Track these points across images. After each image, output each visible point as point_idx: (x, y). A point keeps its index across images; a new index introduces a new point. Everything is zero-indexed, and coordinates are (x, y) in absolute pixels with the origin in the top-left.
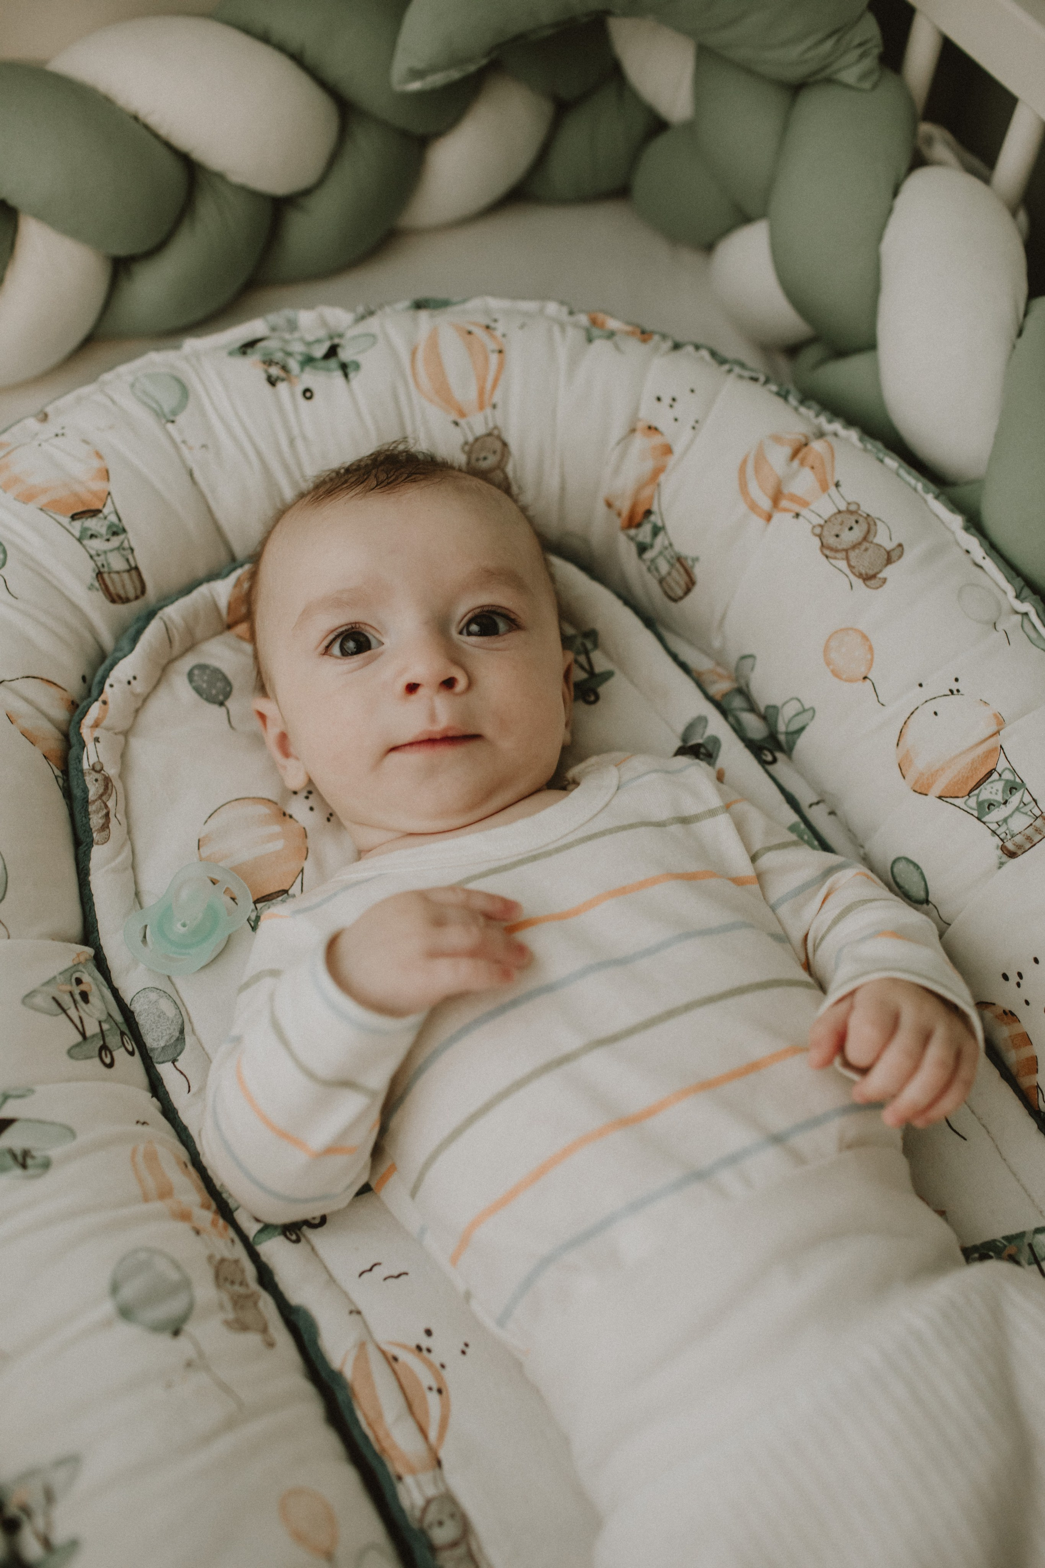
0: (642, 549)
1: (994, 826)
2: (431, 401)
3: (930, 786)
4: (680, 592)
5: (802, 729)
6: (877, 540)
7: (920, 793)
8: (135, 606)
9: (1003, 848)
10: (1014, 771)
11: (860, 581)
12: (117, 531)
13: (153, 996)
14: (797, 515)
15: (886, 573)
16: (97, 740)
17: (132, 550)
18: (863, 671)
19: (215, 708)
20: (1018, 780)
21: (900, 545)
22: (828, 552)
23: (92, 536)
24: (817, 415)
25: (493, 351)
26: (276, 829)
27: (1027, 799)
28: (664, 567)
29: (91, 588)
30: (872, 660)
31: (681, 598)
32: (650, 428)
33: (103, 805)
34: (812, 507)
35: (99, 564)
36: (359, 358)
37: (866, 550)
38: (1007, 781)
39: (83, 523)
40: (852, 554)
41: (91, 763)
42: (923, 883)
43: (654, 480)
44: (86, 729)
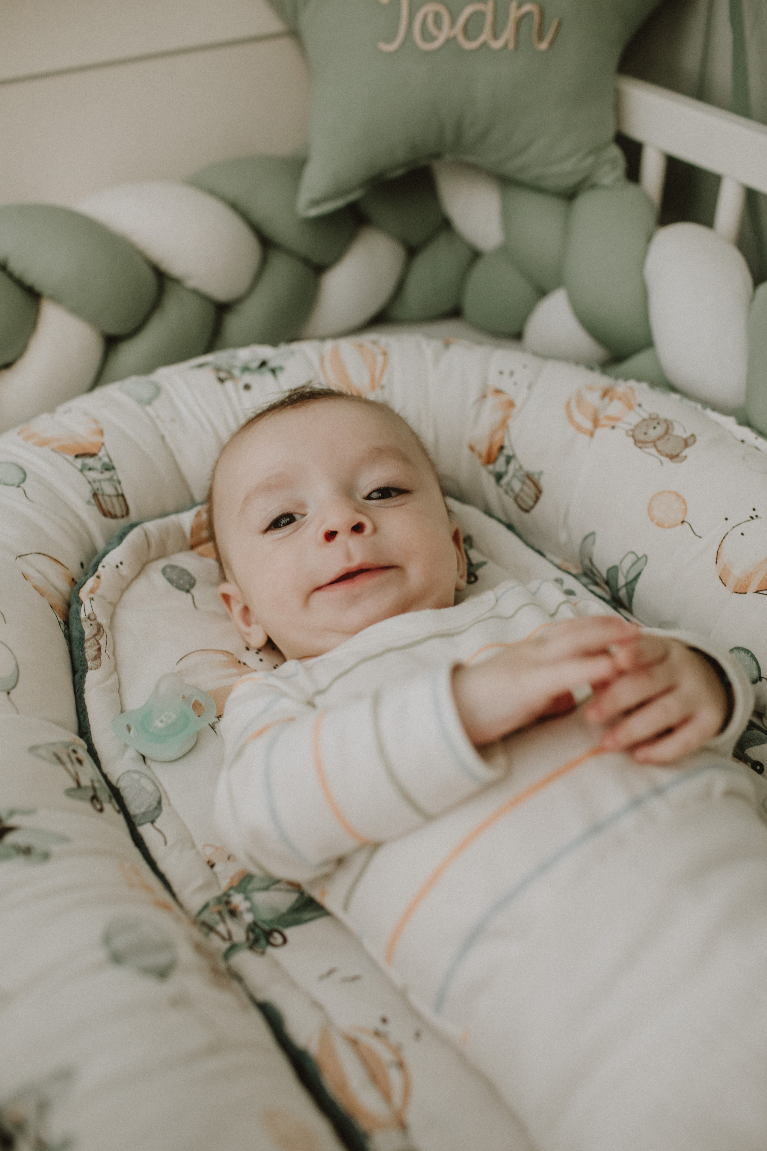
0: (499, 477)
3: (747, 586)
4: (531, 503)
5: (639, 574)
6: (676, 432)
7: (740, 593)
8: (123, 522)
11: (668, 459)
12: (109, 468)
13: (136, 776)
14: (613, 427)
15: (687, 452)
16: (92, 599)
17: (119, 482)
18: (680, 518)
19: (183, 594)
21: (693, 435)
22: (640, 445)
23: (90, 469)
25: (379, 354)
26: (234, 671)
28: (517, 487)
29: (89, 503)
30: (686, 509)
31: (532, 507)
32: (497, 391)
33: (96, 642)
34: (625, 420)
35: (95, 488)
36: (284, 365)
37: (668, 439)
39: (83, 461)
40: (658, 443)
41: (87, 614)
42: (754, 663)
43: (504, 424)
44: (84, 594)
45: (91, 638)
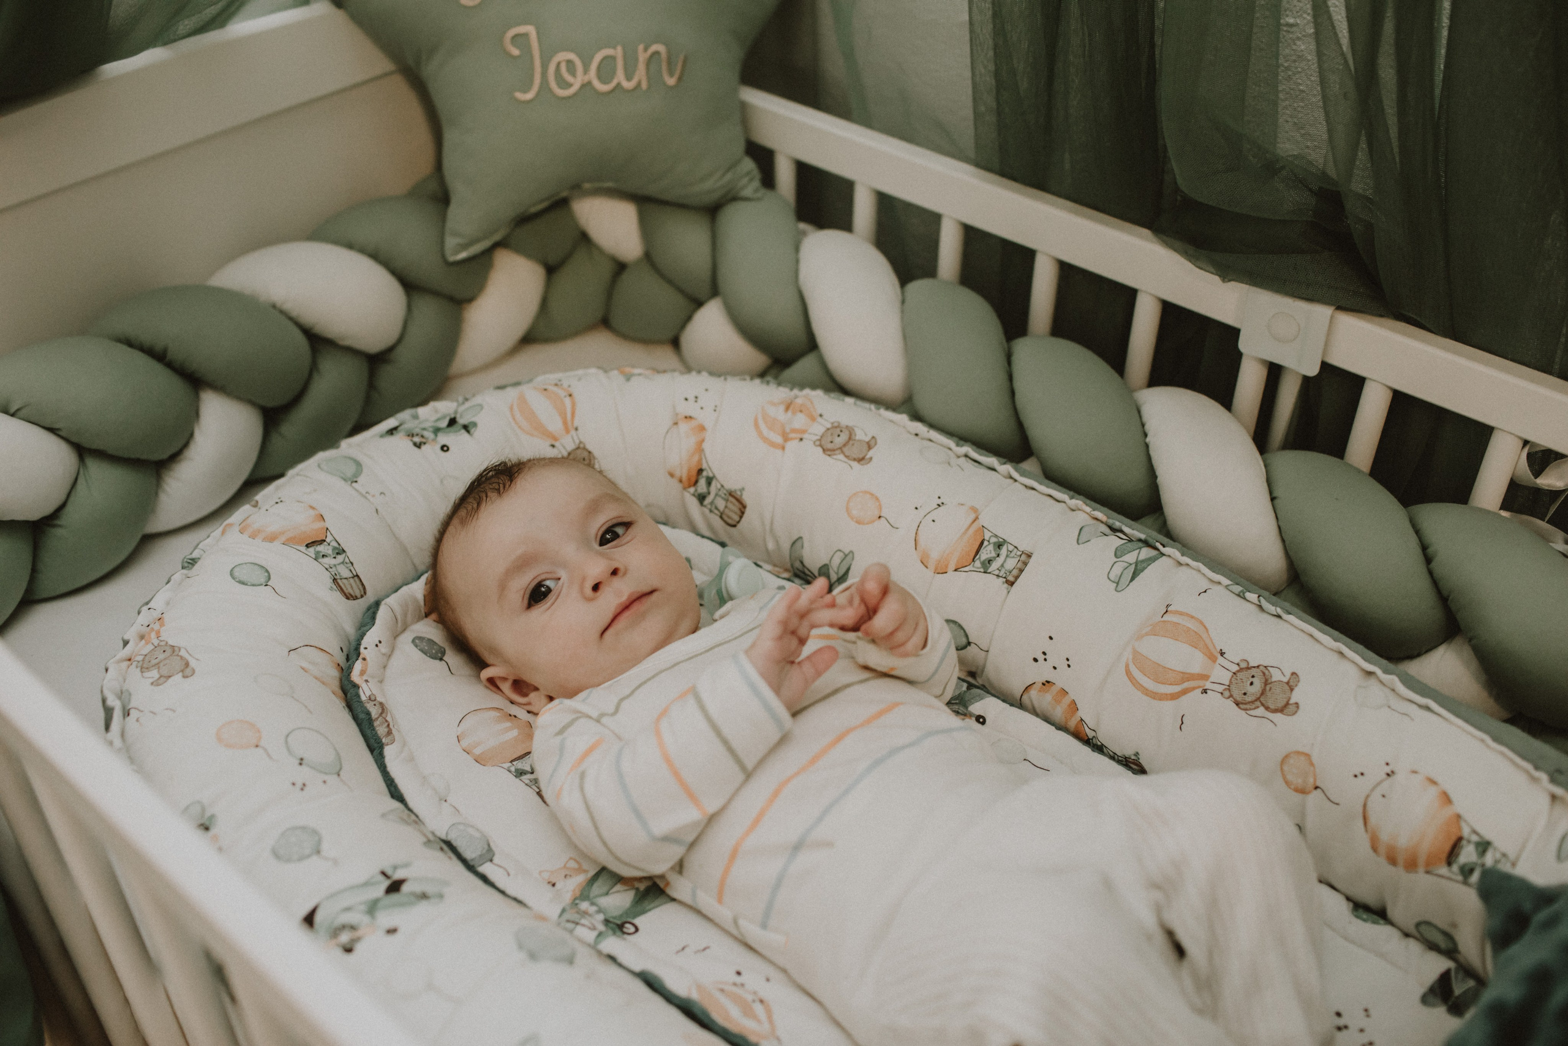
0: (701, 498)
1: (997, 572)
2: (532, 435)
3: (947, 567)
4: (737, 518)
5: (848, 569)
6: (857, 438)
7: (941, 573)
8: (362, 604)
9: (1007, 582)
10: (996, 536)
11: (855, 463)
12: (340, 551)
13: (461, 827)
14: (801, 439)
15: (870, 454)
16: (367, 681)
17: (352, 564)
18: (876, 514)
19: (437, 662)
20: (1001, 540)
21: (873, 437)
22: (829, 453)
23: (323, 556)
24: (791, 389)
25: (565, 397)
26: (508, 724)
27: (1011, 548)
28: (721, 504)
29: (331, 589)
30: (880, 505)
31: (738, 522)
32: (686, 417)
33: (384, 720)
34: (810, 431)
35: (333, 573)
36: (473, 419)
37: (853, 445)
38: (995, 543)
39: (315, 549)
40: (844, 450)
41: (368, 696)
42: (962, 631)
43: (699, 449)
44: (355, 676)
45: (378, 717)
